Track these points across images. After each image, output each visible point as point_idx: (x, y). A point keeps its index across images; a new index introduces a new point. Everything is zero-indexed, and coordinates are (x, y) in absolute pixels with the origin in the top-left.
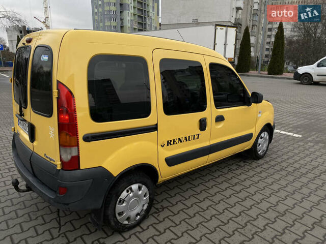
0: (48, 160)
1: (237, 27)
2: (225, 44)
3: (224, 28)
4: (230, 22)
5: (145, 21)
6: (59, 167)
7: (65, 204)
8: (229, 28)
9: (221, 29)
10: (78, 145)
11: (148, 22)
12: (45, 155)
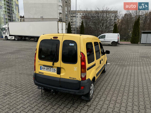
0: (72, 79)
1: (66, 22)
2: (62, 29)
3: (61, 22)
4: (58, 19)
5: (12, 15)
6: (81, 80)
7: (82, 92)
8: (63, 23)
9: (60, 23)
10: (86, 72)
11: (14, 16)
12: (70, 77)
